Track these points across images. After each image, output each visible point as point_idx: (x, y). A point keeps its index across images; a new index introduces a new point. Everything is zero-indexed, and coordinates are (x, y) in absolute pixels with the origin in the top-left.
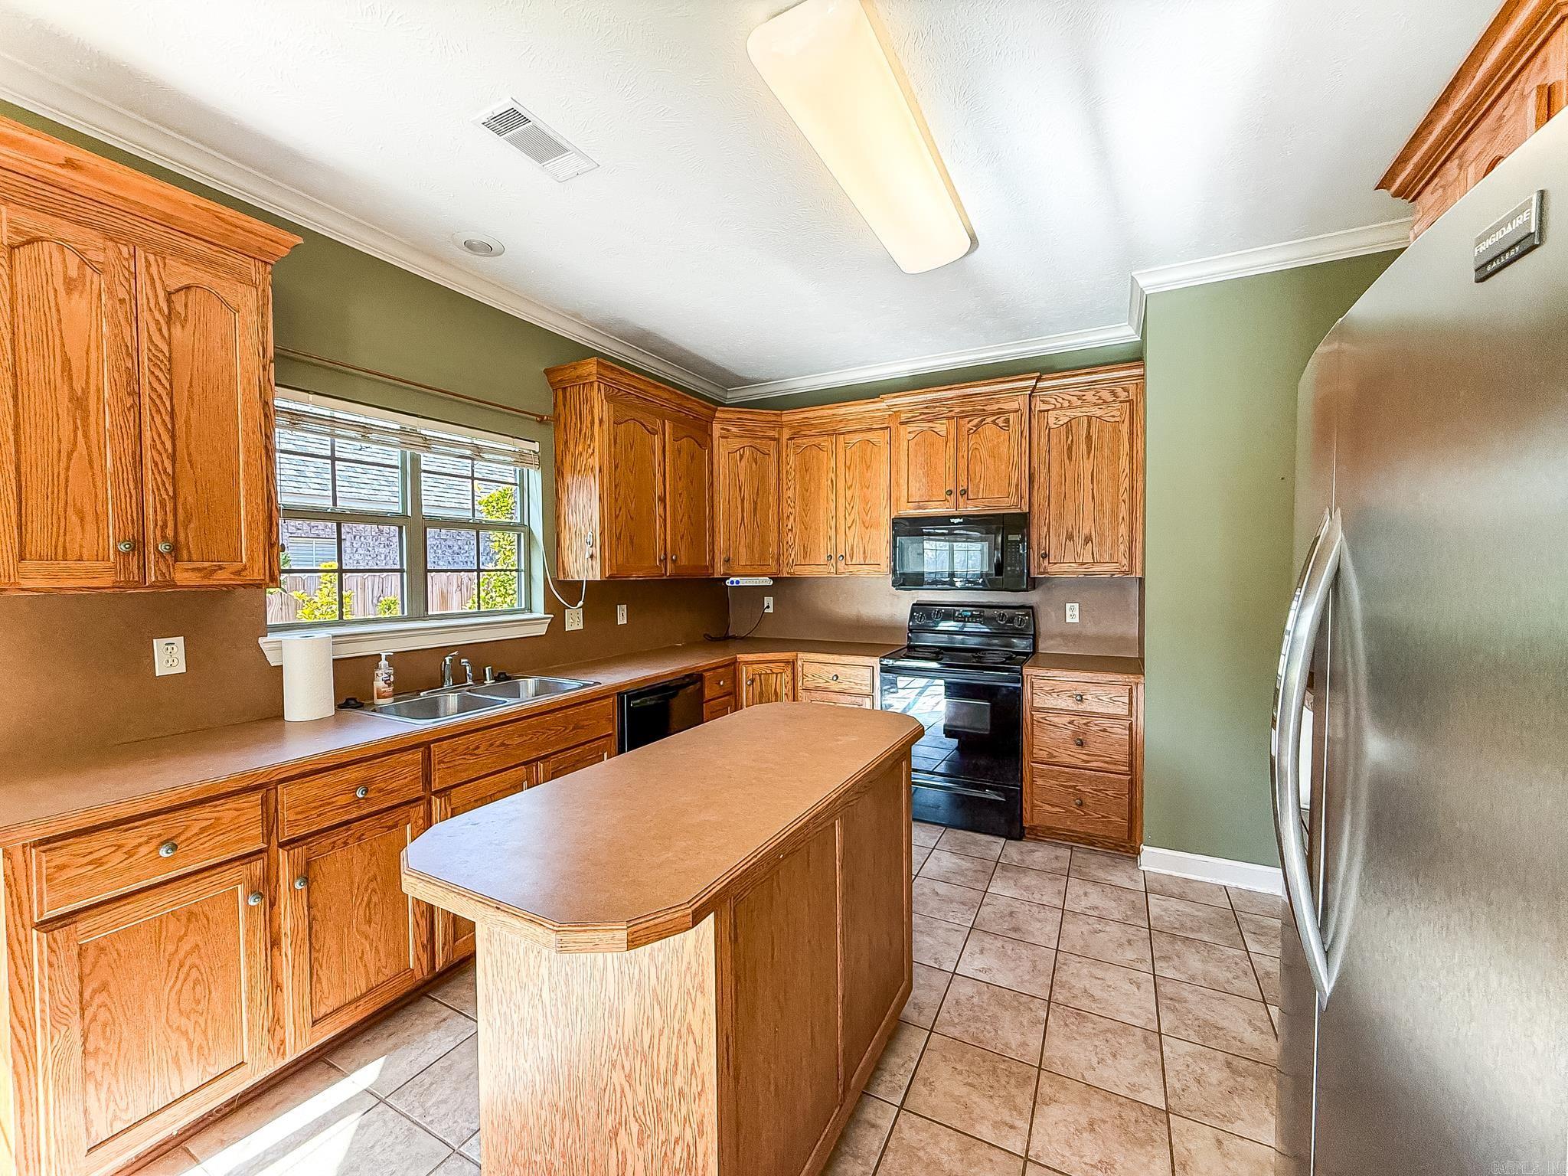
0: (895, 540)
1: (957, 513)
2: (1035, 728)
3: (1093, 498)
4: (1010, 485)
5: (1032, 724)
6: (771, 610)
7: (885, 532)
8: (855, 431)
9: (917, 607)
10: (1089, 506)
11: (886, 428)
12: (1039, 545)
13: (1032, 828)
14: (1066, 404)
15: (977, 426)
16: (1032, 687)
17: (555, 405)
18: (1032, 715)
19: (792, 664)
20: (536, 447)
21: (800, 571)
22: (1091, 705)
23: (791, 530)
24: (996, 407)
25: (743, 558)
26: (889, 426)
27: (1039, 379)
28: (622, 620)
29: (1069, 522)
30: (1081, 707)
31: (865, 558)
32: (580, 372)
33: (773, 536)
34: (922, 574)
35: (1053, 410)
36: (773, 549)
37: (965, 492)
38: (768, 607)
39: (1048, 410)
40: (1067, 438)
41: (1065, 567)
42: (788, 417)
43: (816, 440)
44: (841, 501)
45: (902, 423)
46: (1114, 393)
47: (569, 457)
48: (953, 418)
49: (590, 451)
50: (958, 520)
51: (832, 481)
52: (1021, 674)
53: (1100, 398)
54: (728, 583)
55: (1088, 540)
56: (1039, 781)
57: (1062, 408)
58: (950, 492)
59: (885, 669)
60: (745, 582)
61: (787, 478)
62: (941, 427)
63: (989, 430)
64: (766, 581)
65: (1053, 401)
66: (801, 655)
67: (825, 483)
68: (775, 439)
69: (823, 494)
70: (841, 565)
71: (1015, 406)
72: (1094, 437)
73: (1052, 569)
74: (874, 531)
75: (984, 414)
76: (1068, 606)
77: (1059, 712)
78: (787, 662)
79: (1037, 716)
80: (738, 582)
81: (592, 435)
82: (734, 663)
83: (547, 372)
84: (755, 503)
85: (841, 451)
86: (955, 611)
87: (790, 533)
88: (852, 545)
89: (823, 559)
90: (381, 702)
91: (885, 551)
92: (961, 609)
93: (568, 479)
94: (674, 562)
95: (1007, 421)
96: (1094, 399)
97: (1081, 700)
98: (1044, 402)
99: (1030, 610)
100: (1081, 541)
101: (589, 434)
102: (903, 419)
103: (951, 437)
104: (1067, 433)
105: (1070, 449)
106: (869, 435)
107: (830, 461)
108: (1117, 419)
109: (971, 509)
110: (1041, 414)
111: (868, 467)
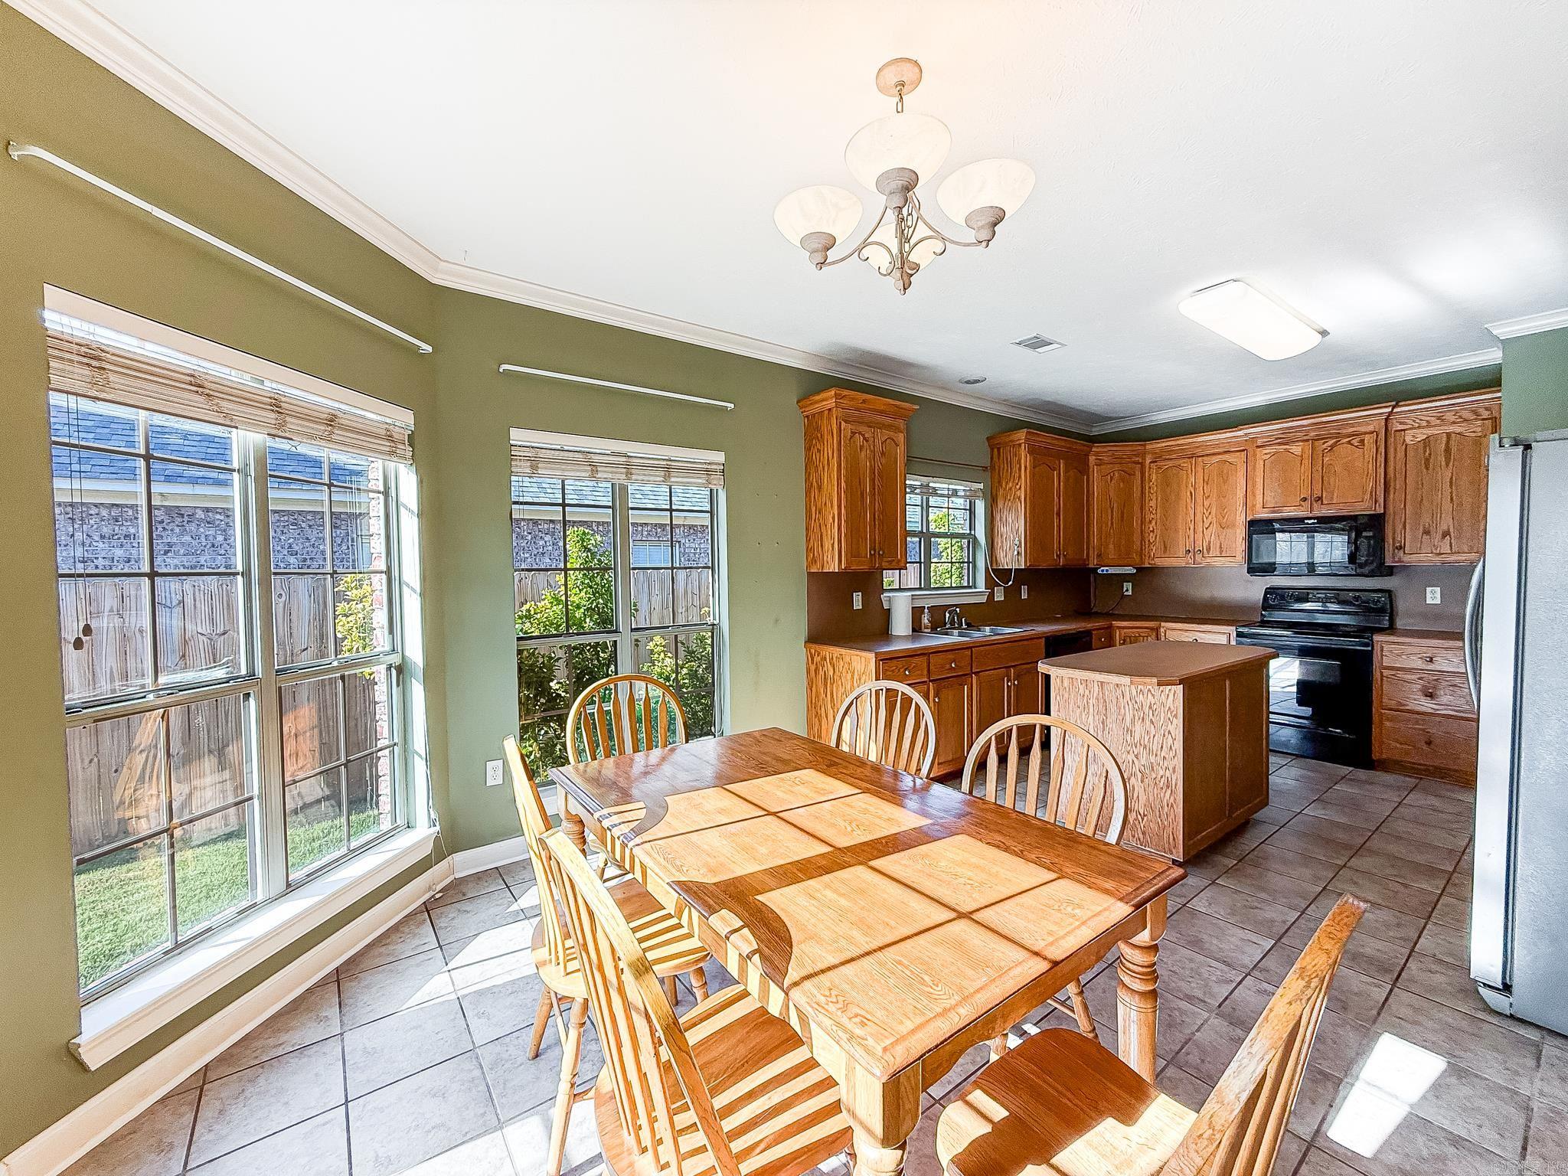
0: (1250, 537)
1: (1310, 515)
2: (1385, 682)
3: (1452, 499)
4: (1364, 493)
5: (1382, 680)
6: (1130, 593)
7: (1241, 532)
8: (1214, 454)
9: (1270, 591)
10: (1447, 506)
11: (1243, 450)
12: (1394, 539)
13: (1379, 761)
14: (1424, 424)
15: (1332, 447)
16: (1382, 650)
17: (992, 458)
18: (1382, 673)
19: (1157, 630)
20: (981, 486)
21: (1159, 562)
22: (1441, 664)
23: (1153, 531)
24: (1351, 430)
25: (1112, 553)
26: (1247, 449)
27: (1394, 407)
28: (1024, 596)
29: (1426, 519)
30: (1431, 667)
31: (1221, 552)
32: (1011, 438)
33: (1137, 538)
34: (1275, 564)
35: (1410, 429)
36: (1137, 546)
37: (1320, 499)
38: (1127, 590)
39: (1404, 430)
40: (1425, 451)
41: (1422, 557)
42: (1151, 446)
43: (1177, 462)
44: (1199, 509)
45: (1258, 447)
46: (1475, 412)
47: (1001, 491)
48: (1308, 440)
49: (1018, 487)
50: (1313, 521)
51: (1191, 493)
52: (1372, 640)
53: (1460, 417)
54: (1099, 571)
55: (1446, 534)
56: (1388, 724)
57: (1419, 427)
58: (1305, 499)
59: (1239, 635)
60: (1112, 570)
61: (1149, 492)
62: (1296, 449)
63: (1344, 449)
64: (1131, 570)
65: (1411, 422)
66: (1163, 624)
67: (1185, 495)
68: (1139, 463)
69: (1182, 503)
70: (1199, 557)
71: (1371, 428)
72: (1454, 450)
73: (1406, 558)
74: (1229, 531)
75: (1339, 436)
76: (1429, 589)
77: (1410, 670)
78: (1152, 629)
79: (1386, 673)
80: (1107, 570)
81: (1020, 477)
82: (1110, 627)
83: (988, 439)
84: (1122, 513)
85: (1200, 469)
86: (1308, 594)
87: (1151, 534)
88: (1210, 542)
89: (1181, 552)
90: (926, 630)
91: (1240, 546)
92: (1315, 592)
93: (1000, 504)
94: (1064, 556)
95: (1362, 441)
96: (1453, 419)
97: (1431, 660)
98: (1401, 423)
99: (1389, 593)
100: (1439, 536)
101: (1017, 475)
102: (1259, 444)
103: (1305, 456)
104: (1425, 447)
105: (1427, 460)
106: (1226, 457)
107: (1193, 478)
108: (1480, 434)
109: (1325, 512)
110: (1398, 434)
111: (1225, 482)
